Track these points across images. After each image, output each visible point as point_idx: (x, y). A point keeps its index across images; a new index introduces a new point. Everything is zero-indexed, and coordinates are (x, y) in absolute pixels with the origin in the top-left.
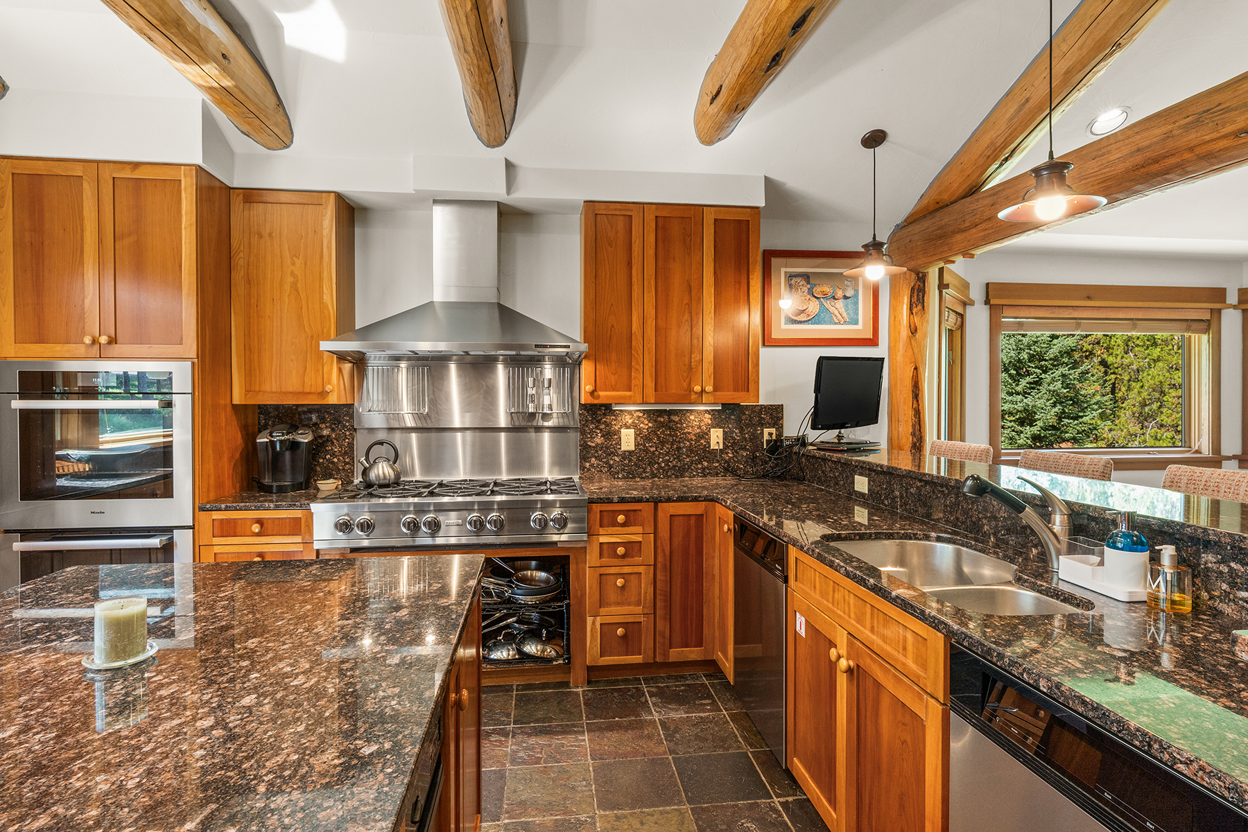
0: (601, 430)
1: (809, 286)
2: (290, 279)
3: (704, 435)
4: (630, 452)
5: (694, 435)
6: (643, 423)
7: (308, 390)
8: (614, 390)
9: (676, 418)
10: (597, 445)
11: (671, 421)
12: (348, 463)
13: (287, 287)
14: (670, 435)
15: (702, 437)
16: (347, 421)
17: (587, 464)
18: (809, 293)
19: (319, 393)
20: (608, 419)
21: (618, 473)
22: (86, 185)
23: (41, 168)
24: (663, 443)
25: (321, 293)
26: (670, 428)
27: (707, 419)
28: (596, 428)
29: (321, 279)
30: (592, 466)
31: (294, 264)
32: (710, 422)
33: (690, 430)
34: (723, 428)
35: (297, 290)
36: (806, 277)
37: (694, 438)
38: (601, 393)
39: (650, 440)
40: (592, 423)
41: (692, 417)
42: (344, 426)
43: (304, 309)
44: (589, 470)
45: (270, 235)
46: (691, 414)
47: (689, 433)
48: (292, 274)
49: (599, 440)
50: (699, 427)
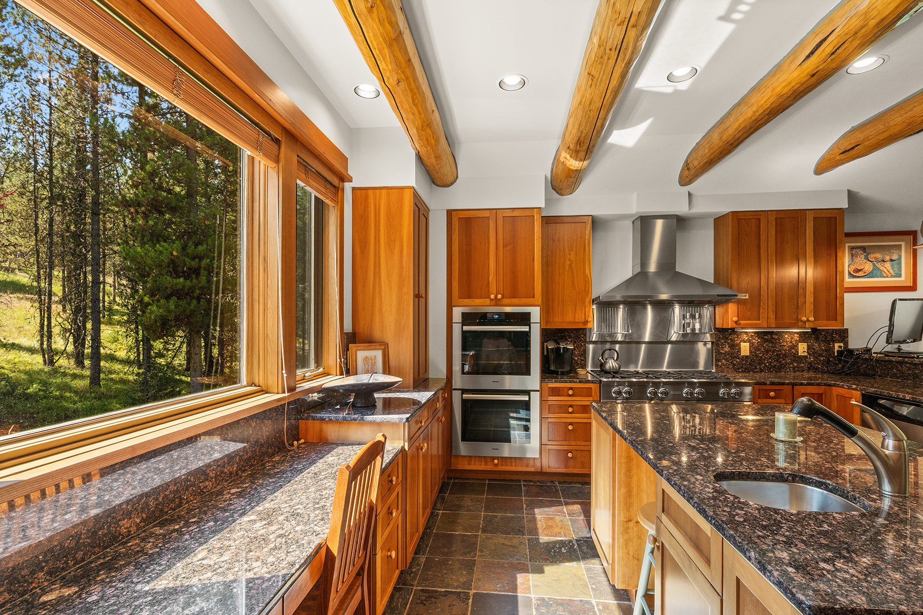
0: (728, 343)
1: (865, 254)
2: (568, 263)
3: (795, 347)
4: (747, 357)
5: (788, 347)
6: (754, 339)
7: (577, 321)
8: (749, 320)
9: (776, 337)
10: (726, 352)
11: (772, 338)
12: (583, 360)
13: (567, 267)
14: (772, 347)
15: (793, 348)
16: (583, 337)
17: (720, 363)
18: (865, 259)
19: (583, 323)
20: (732, 337)
21: (739, 369)
22: (491, 221)
23: (470, 214)
24: (767, 351)
25: (585, 269)
26: (772, 343)
27: (796, 337)
28: (725, 342)
29: (584, 262)
30: (723, 364)
31: (570, 254)
32: (798, 339)
33: (785, 344)
34: (807, 343)
35: (572, 268)
36: (864, 249)
37: (787, 349)
38: (742, 322)
39: (759, 350)
40: (723, 339)
41: (786, 336)
42: (581, 340)
43: (575, 278)
44: (721, 366)
45: (558, 240)
46: (786, 334)
47: (784, 346)
48: (569, 260)
49: (727, 349)
50: (791, 342)
